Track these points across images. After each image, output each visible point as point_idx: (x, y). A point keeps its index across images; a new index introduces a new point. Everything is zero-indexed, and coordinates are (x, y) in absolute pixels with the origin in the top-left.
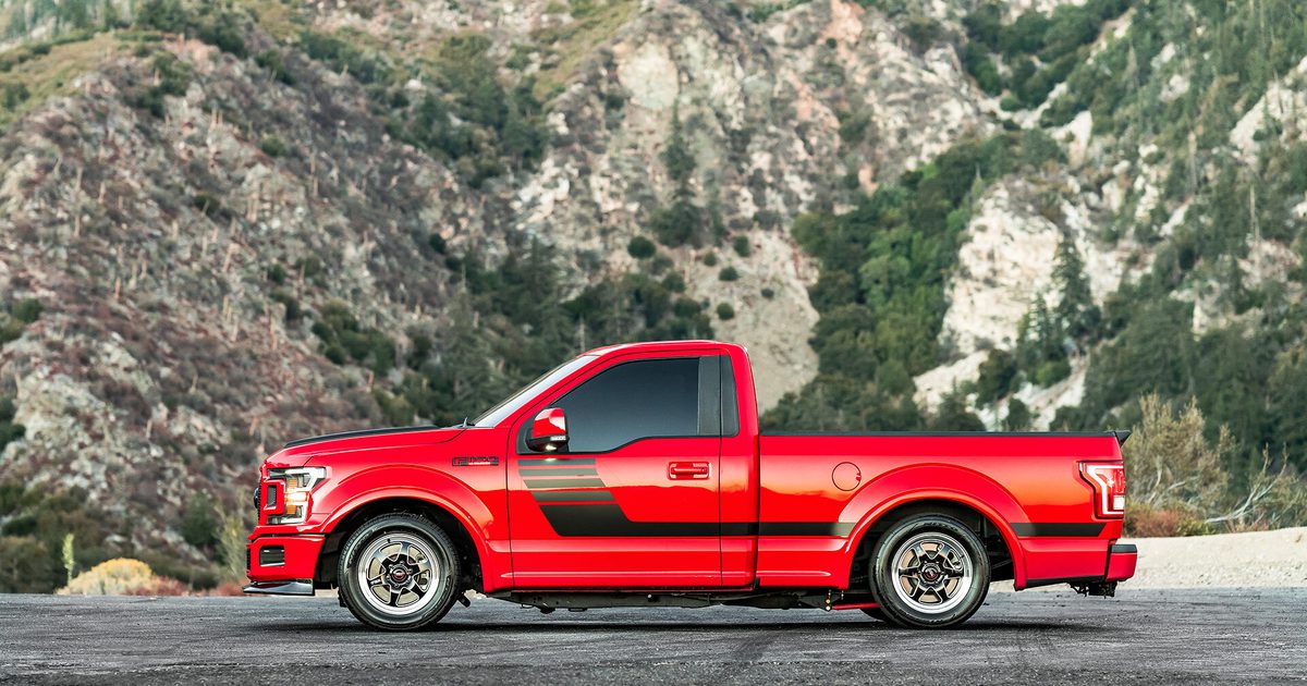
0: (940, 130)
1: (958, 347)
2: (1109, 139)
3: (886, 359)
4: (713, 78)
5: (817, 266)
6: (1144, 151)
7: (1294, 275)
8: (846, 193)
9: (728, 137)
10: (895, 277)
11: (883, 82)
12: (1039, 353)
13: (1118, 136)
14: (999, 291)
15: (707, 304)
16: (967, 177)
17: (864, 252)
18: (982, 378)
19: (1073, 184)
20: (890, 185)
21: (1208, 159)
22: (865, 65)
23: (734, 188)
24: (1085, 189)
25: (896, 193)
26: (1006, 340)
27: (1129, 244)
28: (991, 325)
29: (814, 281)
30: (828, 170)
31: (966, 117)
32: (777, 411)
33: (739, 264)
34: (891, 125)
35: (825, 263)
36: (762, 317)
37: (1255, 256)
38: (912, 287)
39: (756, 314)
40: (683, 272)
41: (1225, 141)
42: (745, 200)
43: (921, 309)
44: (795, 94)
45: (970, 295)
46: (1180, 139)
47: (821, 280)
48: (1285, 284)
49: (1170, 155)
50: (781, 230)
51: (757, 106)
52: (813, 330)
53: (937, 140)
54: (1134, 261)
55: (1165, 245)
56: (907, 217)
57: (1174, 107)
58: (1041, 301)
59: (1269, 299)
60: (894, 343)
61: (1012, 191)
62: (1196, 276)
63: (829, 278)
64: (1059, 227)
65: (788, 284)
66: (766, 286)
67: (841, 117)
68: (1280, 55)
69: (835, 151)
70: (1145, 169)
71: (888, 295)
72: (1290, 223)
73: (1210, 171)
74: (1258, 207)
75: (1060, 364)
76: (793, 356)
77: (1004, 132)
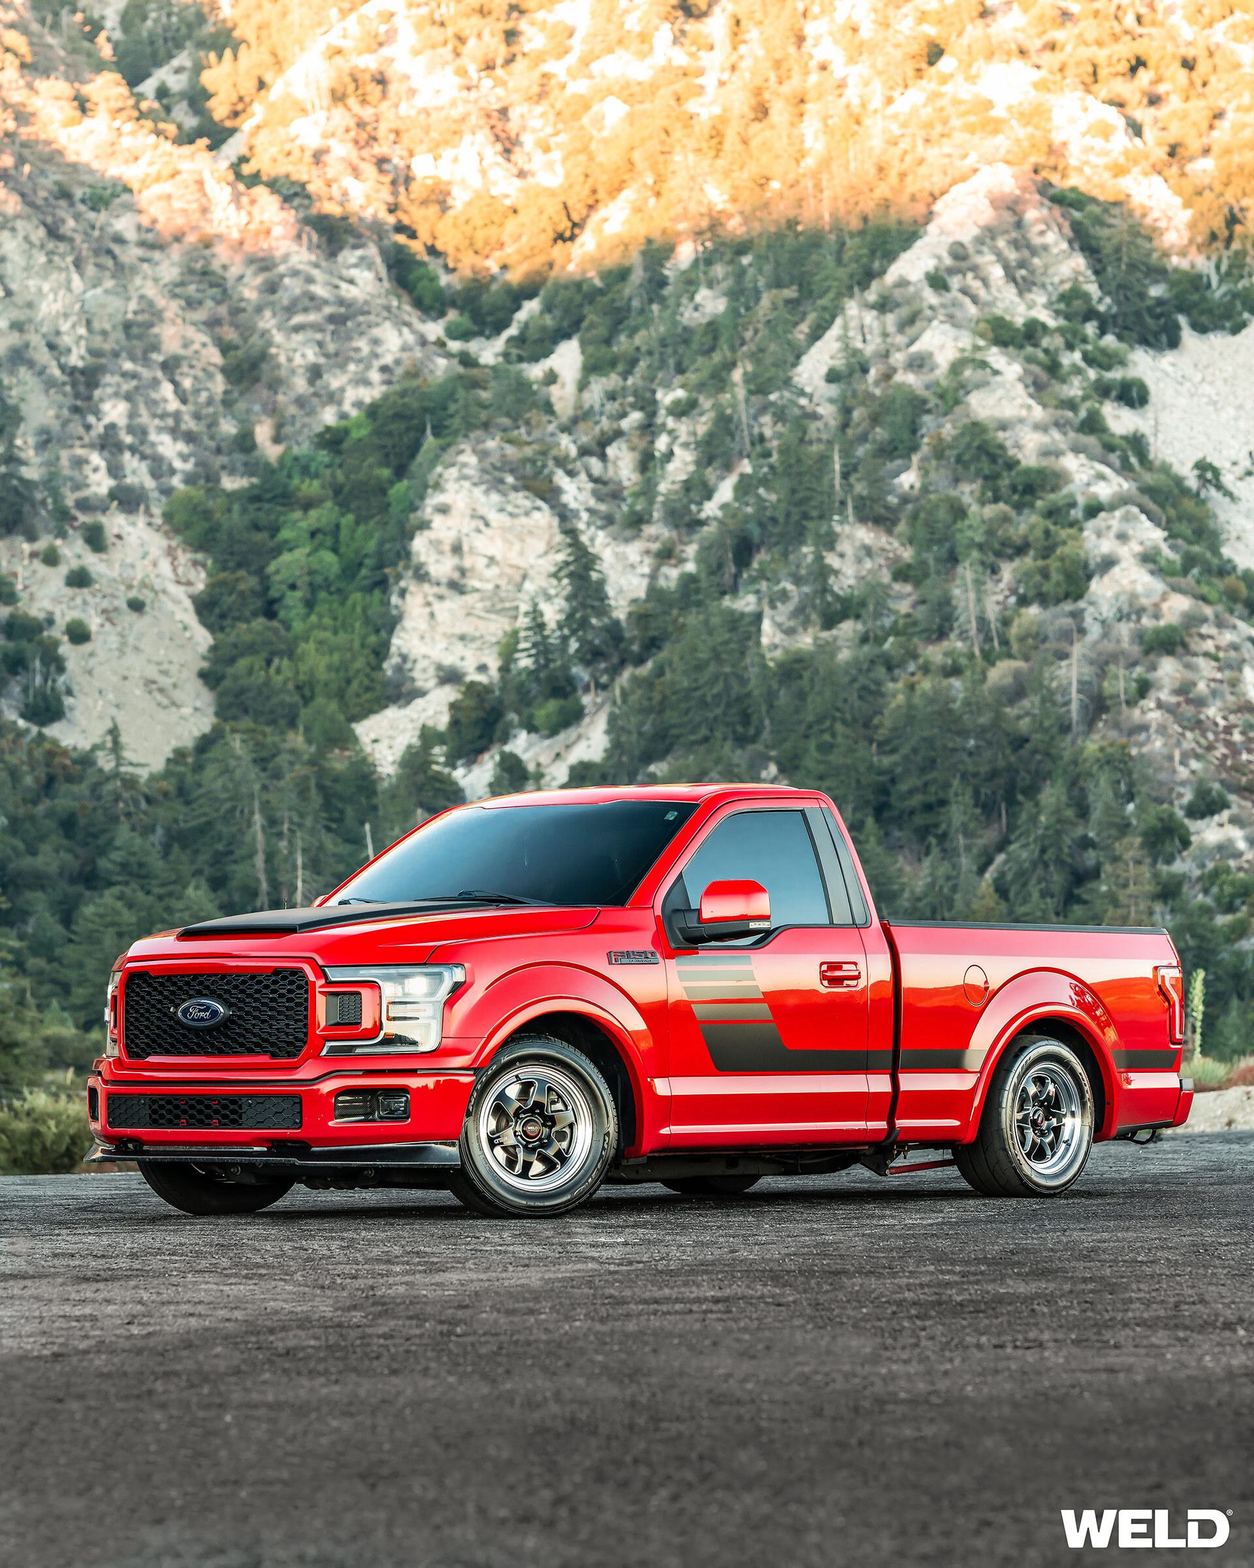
0: (368, 367)
1: (413, 680)
2: (613, 381)
3: (312, 698)
4: (40, 290)
5: (204, 566)
6: (666, 397)
7: (902, 574)
8: (239, 458)
9: (65, 378)
10: (319, 579)
11: (283, 297)
12: (534, 688)
13: (625, 375)
14: (470, 599)
15: (50, 621)
16: (412, 434)
17: (271, 544)
18: (455, 723)
19: (567, 445)
20: (303, 448)
21: (763, 410)
22: (255, 274)
23: (79, 452)
24: (584, 452)
25: (313, 459)
26: (482, 668)
27: (658, 530)
28: (459, 648)
29: (200, 586)
30: (210, 426)
31: (405, 348)
32: (167, 774)
33: (92, 562)
34: (298, 360)
35: (215, 561)
36: (131, 640)
37: (844, 546)
38: (343, 595)
39: (122, 635)
40: (15, 575)
41: (787, 382)
42: (96, 470)
43: (357, 625)
44: (157, 315)
45: (429, 604)
46: (718, 380)
47: (211, 586)
48: (889, 587)
49: (706, 403)
50: (148, 513)
51: (104, 333)
52: (204, 658)
53: (367, 383)
54: (666, 555)
55: (709, 530)
56: (330, 493)
57: (705, 333)
58: (536, 613)
59: (871, 607)
60: (322, 675)
61: (483, 455)
62: (762, 575)
63: (223, 583)
64: (552, 507)
65: (164, 592)
66: (133, 594)
67: (225, 348)
68: (857, 259)
69: (218, 397)
70: (671, 422)
71: (310, 604)
72: (893, 500)
73: (767, 426)
74: (845, 476)
75: (568, 703)
76: (177, 695)
77: (460, 369)
